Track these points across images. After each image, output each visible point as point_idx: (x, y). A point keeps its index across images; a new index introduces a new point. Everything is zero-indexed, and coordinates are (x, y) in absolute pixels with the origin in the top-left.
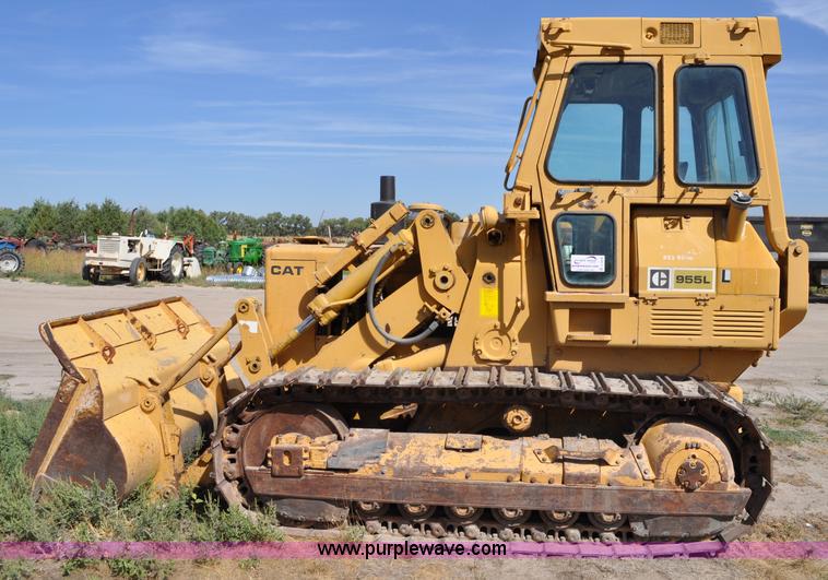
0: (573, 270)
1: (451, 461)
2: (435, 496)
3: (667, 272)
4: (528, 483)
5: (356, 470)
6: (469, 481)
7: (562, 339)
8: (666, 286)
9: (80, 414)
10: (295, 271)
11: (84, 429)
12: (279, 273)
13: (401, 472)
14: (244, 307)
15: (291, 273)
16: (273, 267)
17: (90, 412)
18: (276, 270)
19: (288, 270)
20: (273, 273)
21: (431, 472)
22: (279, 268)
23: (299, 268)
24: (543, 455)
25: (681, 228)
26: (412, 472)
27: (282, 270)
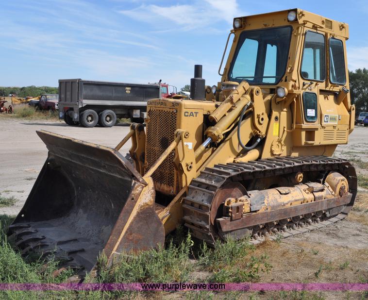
0: (308, 115)
1: (285, 199)
2: (283, 215)
3: (328, 116)
4: (306, 203)
5: (259, 210)
6: (292, 206)
7: (303, 143)
8: (327, 122)
9: (142, 207)
10: (194, 114)
11: (143, 216)
12: (187, 116)
13: (273, 207)
14: (187, 135)
15: (193, 115)
16: (185, 112)
17: (147, 205)
18: (186, 114)
19: (192, 114)
20: (185, 116)
21: (281, 205)
22: (188, 113)
23: (196, 113)
24: (307, 191)
25: (328, 99)
26: (276, 207)
27: (189, 114)
